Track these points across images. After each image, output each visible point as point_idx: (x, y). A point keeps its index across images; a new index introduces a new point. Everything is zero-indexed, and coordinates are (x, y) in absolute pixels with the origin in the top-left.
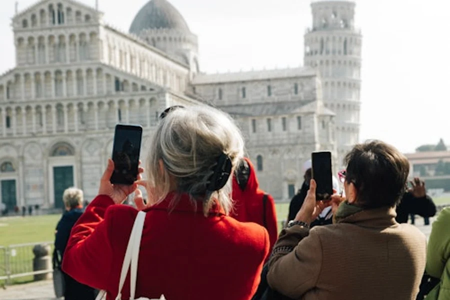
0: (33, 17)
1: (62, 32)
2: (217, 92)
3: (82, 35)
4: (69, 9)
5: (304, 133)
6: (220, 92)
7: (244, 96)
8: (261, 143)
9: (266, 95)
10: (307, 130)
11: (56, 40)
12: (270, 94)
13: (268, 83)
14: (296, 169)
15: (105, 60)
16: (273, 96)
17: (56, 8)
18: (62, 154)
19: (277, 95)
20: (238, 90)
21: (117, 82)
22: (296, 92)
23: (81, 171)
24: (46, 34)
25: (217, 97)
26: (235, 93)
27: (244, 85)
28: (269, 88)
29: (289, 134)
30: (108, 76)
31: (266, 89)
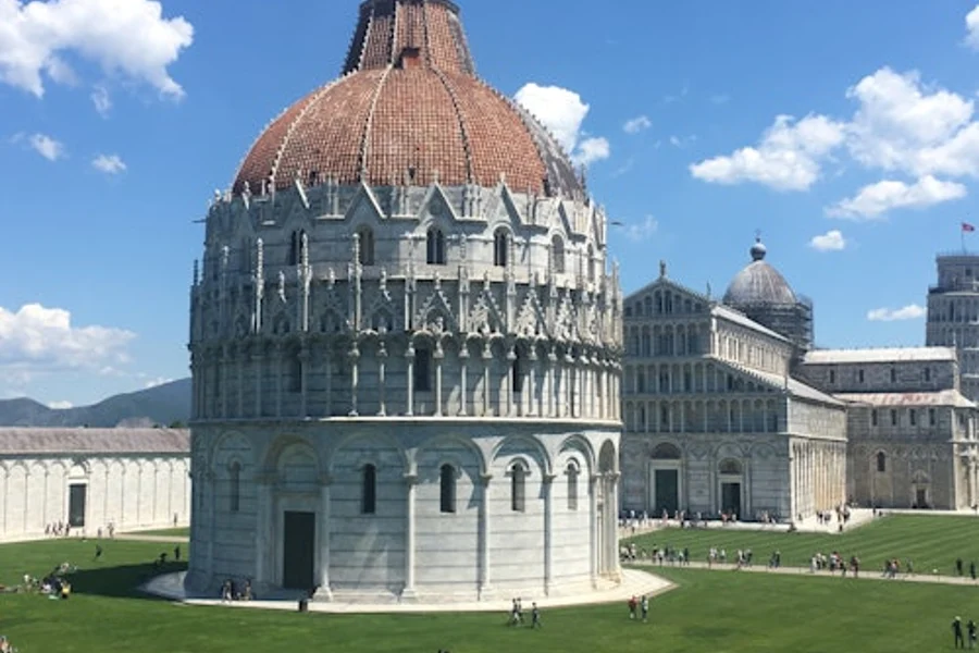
0: (639, 304)
1: (670, 322)
2: (828, 374)
3: (692, 326)
4: (678, 297)
5: (938, 430)
6: (832, 373)
7: (862, 379)
9: (889, 380)
10: (942, 426)
11: (663, 331)
12: (893, 379)
13: (892, 366)
14: (927, 471)
15: (716, 355)
16: (898, 382)
17: (663, 296)
18: (666, 456)
19: (903, 380)
20: (855, 373)
21: (730, 378)
22: (928, 379)
23: (687, 476)
24: (652, 323)
25: (829, 379)
26: (850, 375)
27: (862, 368)
28: (893, 371)
29: (919, 429)
30: (720, 372)
31: (890, 373)
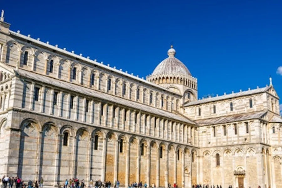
2: (198, 111)
5: (250, 136)
6: (200, 110)
7: (215, 112)
8: (219, 144)
9: (229, 109)
10: (251, 133)
12: (232, 109)
13: (230, 101)
16: (234, 110)
19: (236, 109)
20: (211, 108)
22: (251, 106)
25: (198, 114)
26: (209, 110)
27: (215, 104)
28: (231, 105)
29: (239, 137)
31: (229, 106)
